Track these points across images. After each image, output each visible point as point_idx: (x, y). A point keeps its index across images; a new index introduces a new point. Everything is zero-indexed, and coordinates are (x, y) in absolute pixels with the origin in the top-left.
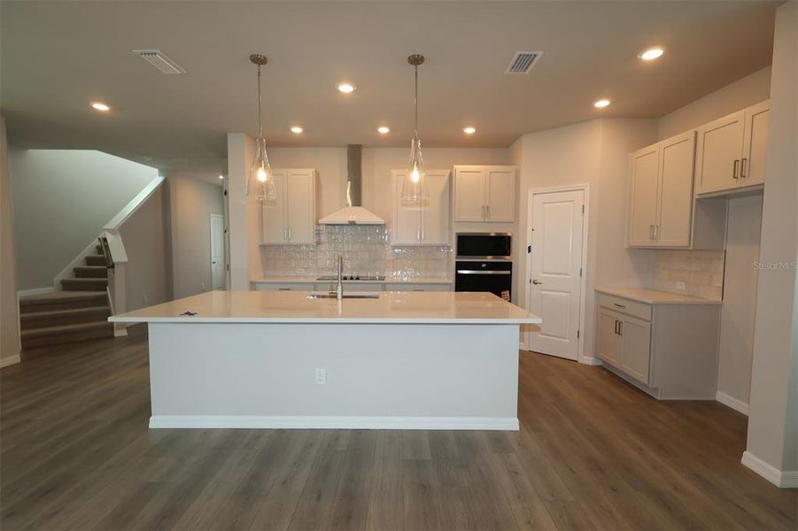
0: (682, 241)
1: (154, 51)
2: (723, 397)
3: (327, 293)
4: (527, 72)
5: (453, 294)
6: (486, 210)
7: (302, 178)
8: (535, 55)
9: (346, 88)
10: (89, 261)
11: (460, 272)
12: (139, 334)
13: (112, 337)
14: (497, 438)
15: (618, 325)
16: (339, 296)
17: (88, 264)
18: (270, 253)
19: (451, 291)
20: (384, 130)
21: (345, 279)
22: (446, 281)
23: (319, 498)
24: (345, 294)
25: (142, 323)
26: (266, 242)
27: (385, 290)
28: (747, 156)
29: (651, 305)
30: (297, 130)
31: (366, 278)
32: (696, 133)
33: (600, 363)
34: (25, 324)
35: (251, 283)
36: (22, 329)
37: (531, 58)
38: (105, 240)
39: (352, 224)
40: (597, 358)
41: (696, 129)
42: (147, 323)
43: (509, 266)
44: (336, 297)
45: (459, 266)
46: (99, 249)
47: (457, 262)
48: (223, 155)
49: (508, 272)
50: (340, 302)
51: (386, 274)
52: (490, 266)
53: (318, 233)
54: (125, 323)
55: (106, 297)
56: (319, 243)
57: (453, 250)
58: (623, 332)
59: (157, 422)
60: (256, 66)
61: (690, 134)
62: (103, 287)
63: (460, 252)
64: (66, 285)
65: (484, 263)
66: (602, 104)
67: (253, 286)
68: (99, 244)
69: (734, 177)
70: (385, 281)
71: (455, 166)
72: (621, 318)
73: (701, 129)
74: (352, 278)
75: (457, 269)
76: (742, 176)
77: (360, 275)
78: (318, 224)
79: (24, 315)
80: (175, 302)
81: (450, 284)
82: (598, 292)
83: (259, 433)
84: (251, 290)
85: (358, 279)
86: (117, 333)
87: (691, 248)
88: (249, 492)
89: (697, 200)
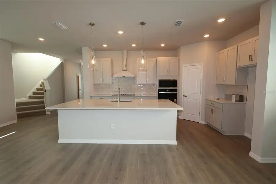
0: (233, 82)
1: (59, 22)
2: (246, 135)
3: (115, 100)
4: (180, 27)
5: (158, 100)
6: (168, 71)
7: (107, 62)
8: (182, 21)
9: (120, 32)
10: (38, 89)
11: (160, 93)
12: (55, 113)
13: (46, 114)
14: (169, 147)
15: (212, 110)
16: (119, 101)
17: (37, 90)
18: (97, 86)
19: (157, 99)
20: (134, 45)
21: (121, 95)
22: (155, 96)
23: (111, 164)
24: (120, 100)
25: (56, 110)
26: (95, 83)
27: (135, 99)
28: (253, 54)
29: (222, 104)
30: (105, 46)
31: (128, 95)
32: (238, 46)
33: (207, 123)
34: (18, 110)
35: (91, 96)
36: (17, 112)
37: (181, 22)
38: (43, 82)
39: (124, 77)
40: (206, 121)
41: (237, 45)
42: (57, 110)
43: (176, 91)
44: (117, 101)
45: (160, 91)
46: (41, 86)
47: (159, 90)
48: (81, 53)
49: (176, 93)
50: (119, 103)
51: (135, 94)
52: (170, 91)
53: (112, 80)
54: (49, 110)
55: (43, 101)
56: (113, 83)
57: (158, 85)
58: (214, 113)
59: (60, 141)
60: (91, 26)
61: (235, 46)
62: (42, 98)
63: (160, 86)
64: (30, 97)
65: (168, 90)
66: (207, 36)
67: (91, 97)
68: (41, 83)
69: (249, 61)
70: (135, 96)
71: (158, 57)
72: (213, 108)
73: (239, 45)
74: (124, 95)
75: (159, 92)
76: (252, 61)
77: (127, 94)
78: (112, 77)
79: (17, 107)
80: (66, 103)
81: (156, 97)
82: (206, 100)
83: (93, 145)
84: (91, 99)
85: (126, 95)
86: (47, 113)
87: (236, 84)
88: (89, 163)
89: (238, 68)
